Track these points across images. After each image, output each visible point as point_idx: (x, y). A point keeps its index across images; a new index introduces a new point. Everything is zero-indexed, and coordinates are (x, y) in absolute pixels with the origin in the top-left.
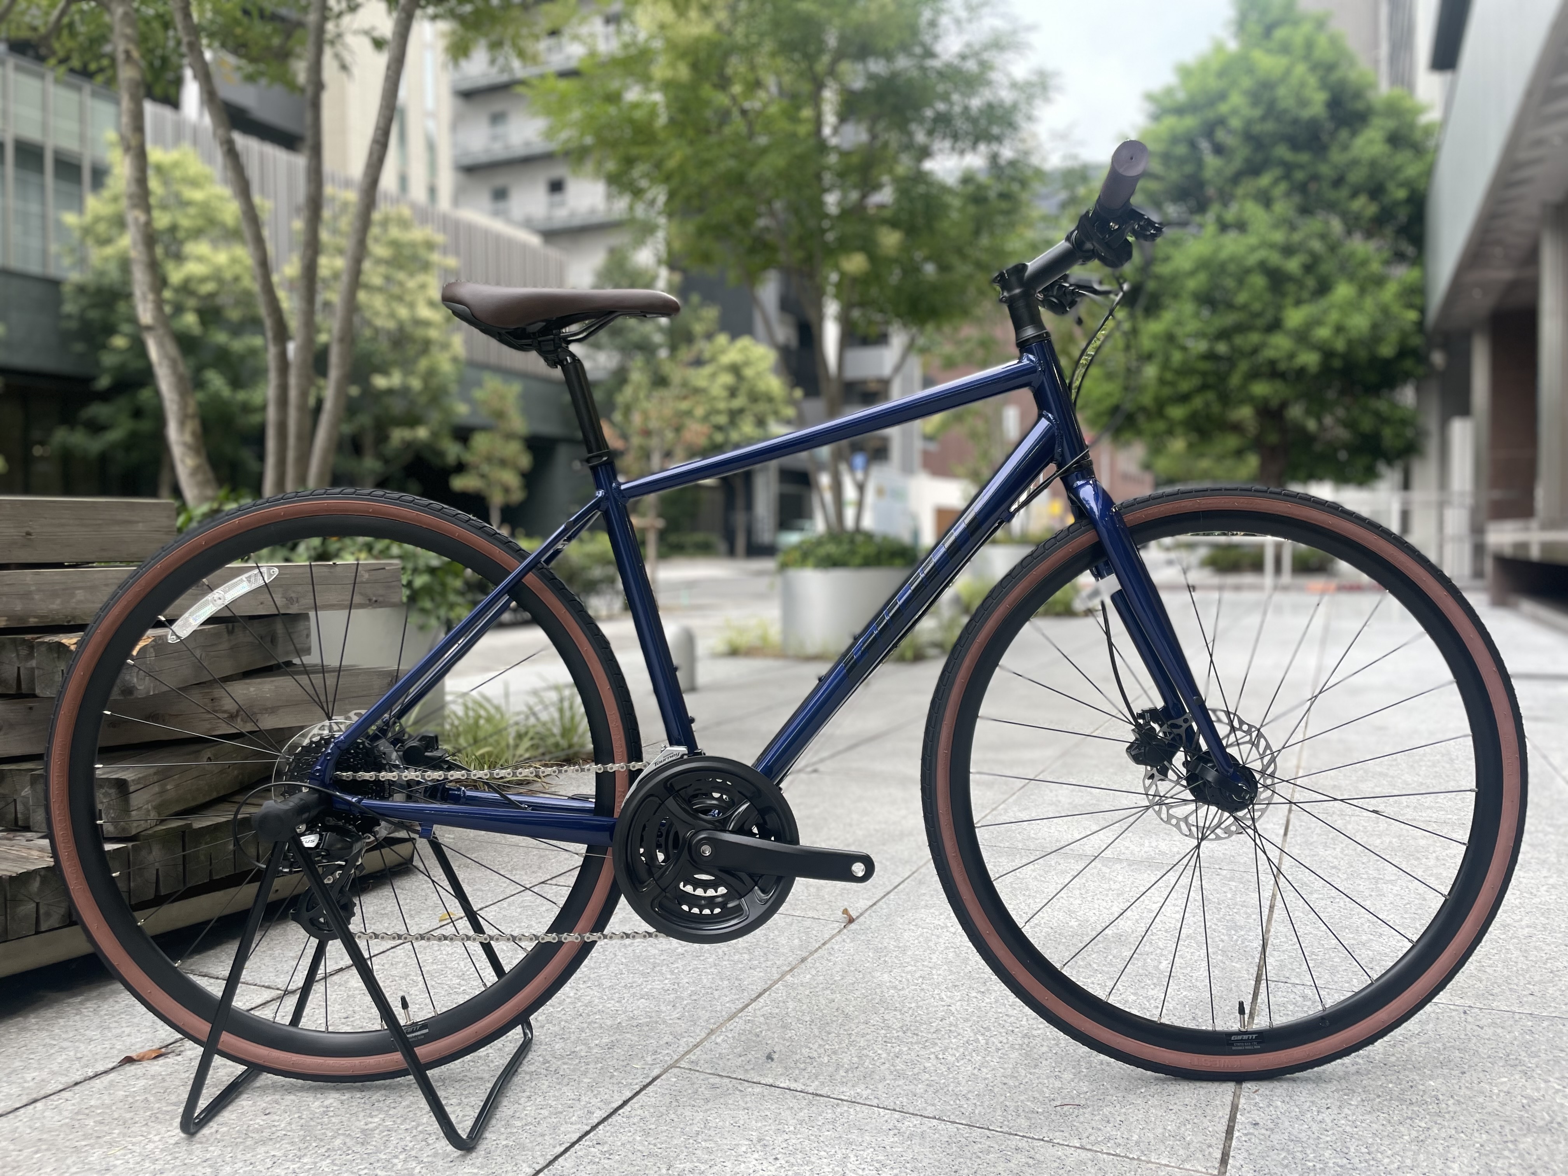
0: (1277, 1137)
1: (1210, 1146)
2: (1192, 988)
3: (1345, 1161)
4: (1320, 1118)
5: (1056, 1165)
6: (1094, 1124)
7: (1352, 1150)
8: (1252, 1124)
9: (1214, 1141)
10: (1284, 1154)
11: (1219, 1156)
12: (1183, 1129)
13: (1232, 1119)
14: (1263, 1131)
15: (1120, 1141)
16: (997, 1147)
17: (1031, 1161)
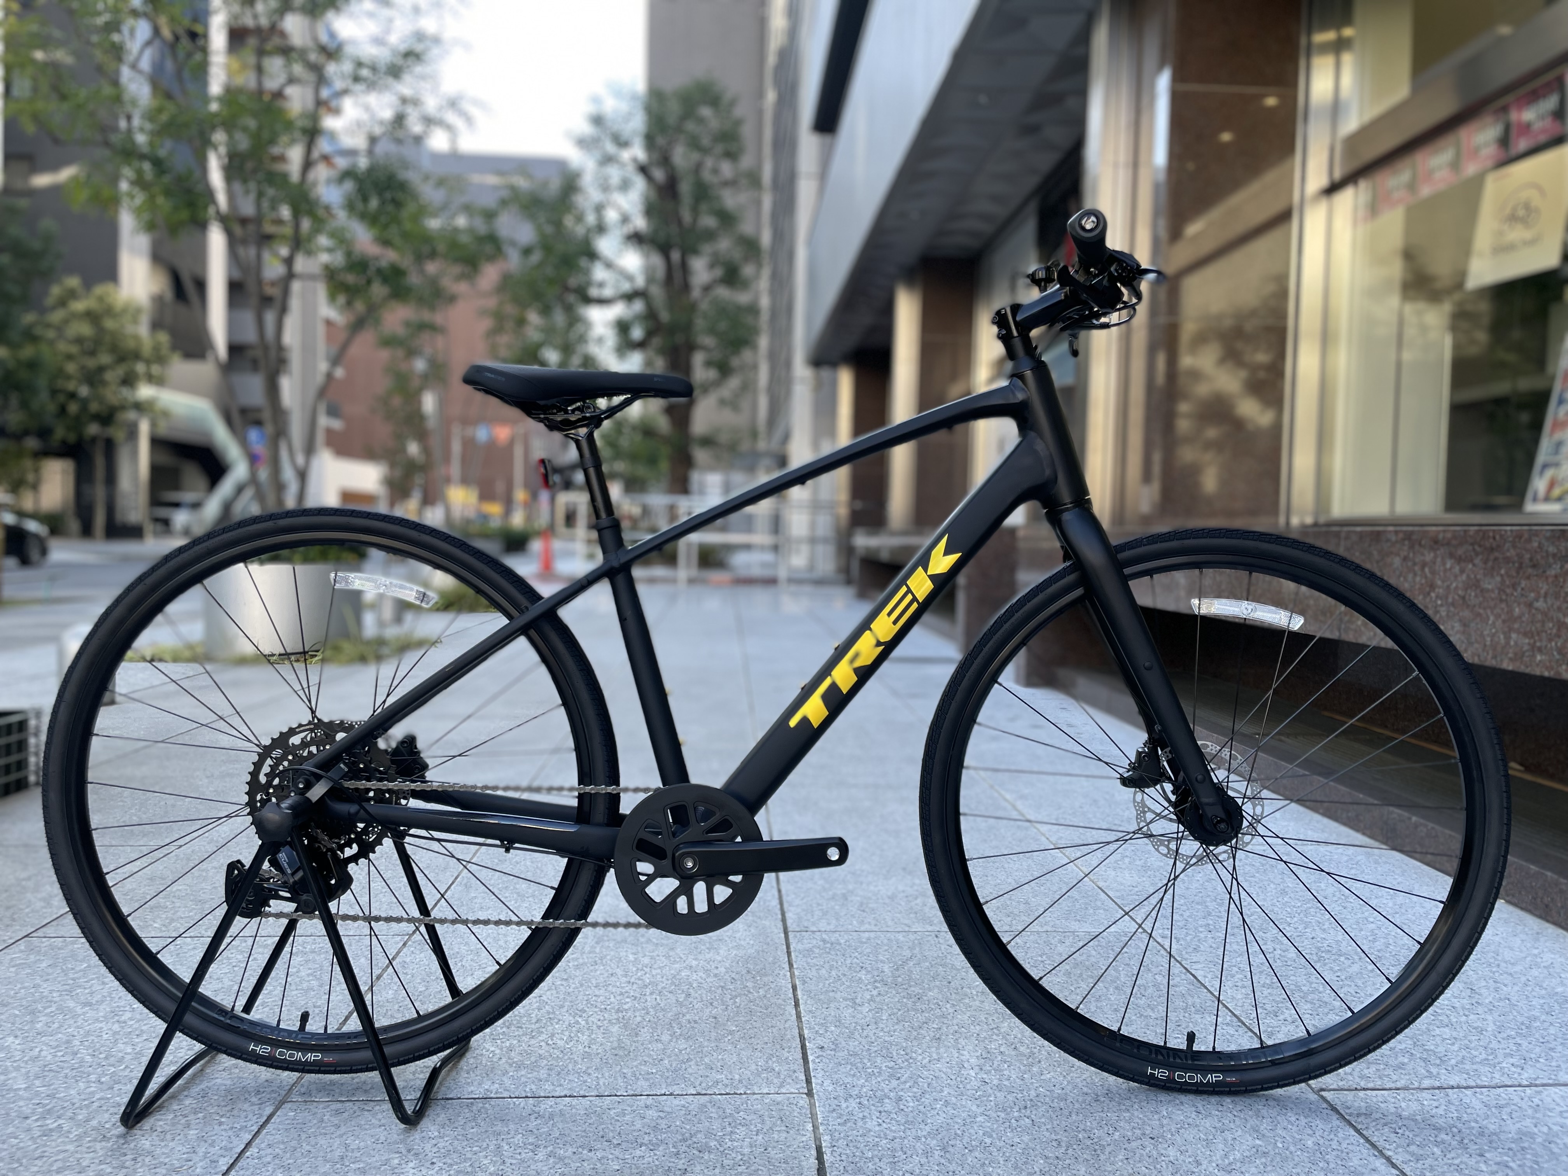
0: (840, 1054)
1: (795, 1071)
2: (738, 947)
3: (893, 1063)
4: (865, 1033)
5: (683, 1112)
6: (700, 1072)
7: (895, 1054)
8: (818, 1047)
9: (796, 1067)
10: (849, 1067)
11: (804, 1078)
12: (770, 1062)
13: (803, 1047)
14: (829, 1052)
15: (726, 1082)
16: (629, 1109)
17: (661, 1114)
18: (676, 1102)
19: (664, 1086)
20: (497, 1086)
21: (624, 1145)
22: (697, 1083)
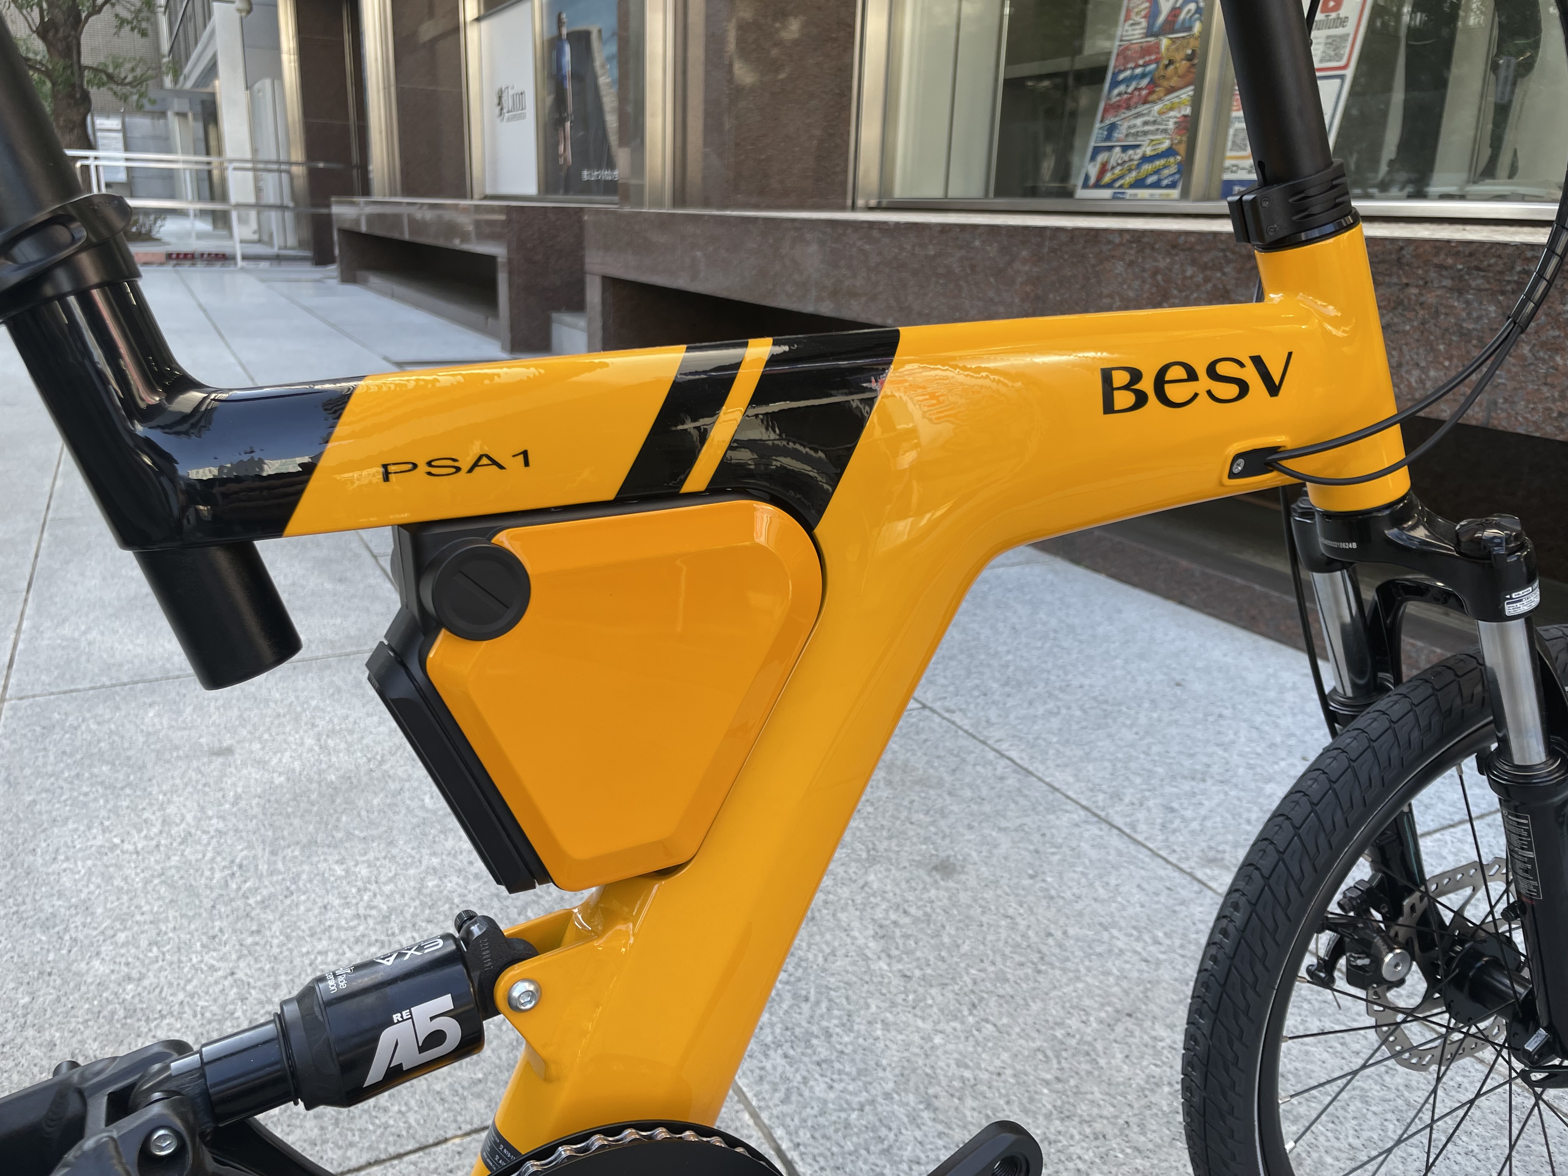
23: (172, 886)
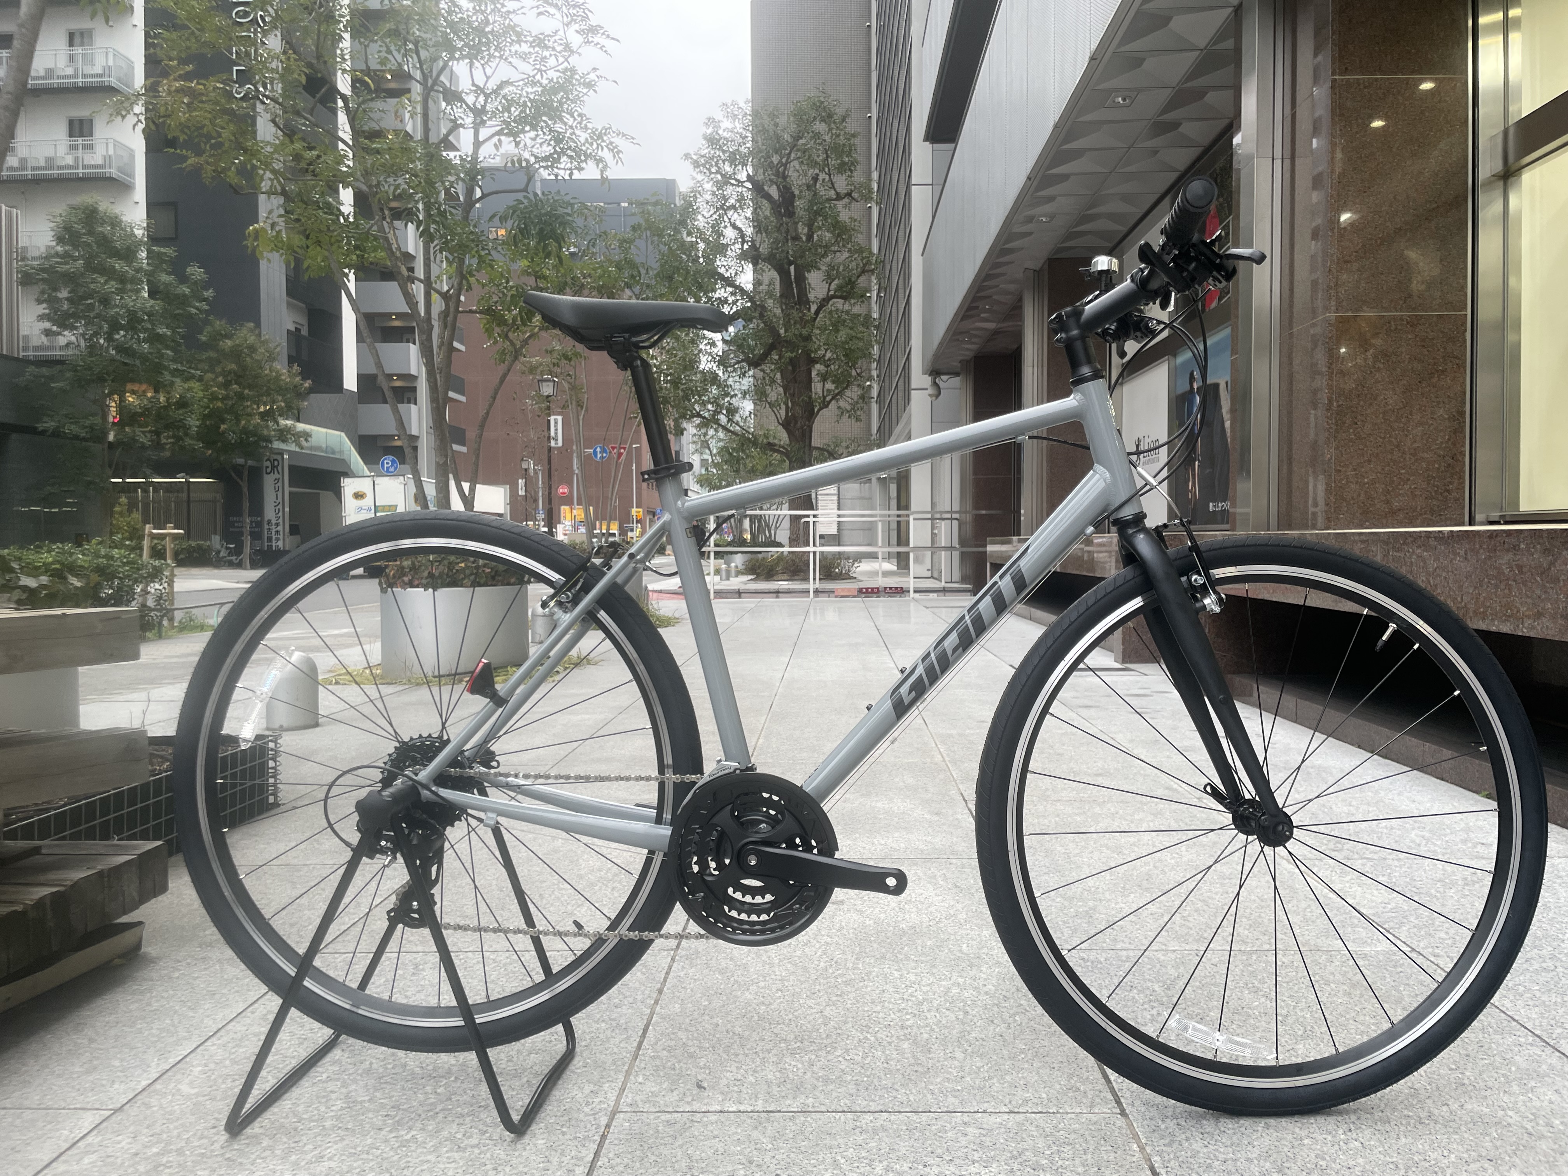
1: (1100, 1092)
11: (1112, 1098)
18: (993, 1118)
19: (975, 1103)
20: (811, 1100)
21: (957, 1161)
22: (1007, 1101)
23: (795, 965)
